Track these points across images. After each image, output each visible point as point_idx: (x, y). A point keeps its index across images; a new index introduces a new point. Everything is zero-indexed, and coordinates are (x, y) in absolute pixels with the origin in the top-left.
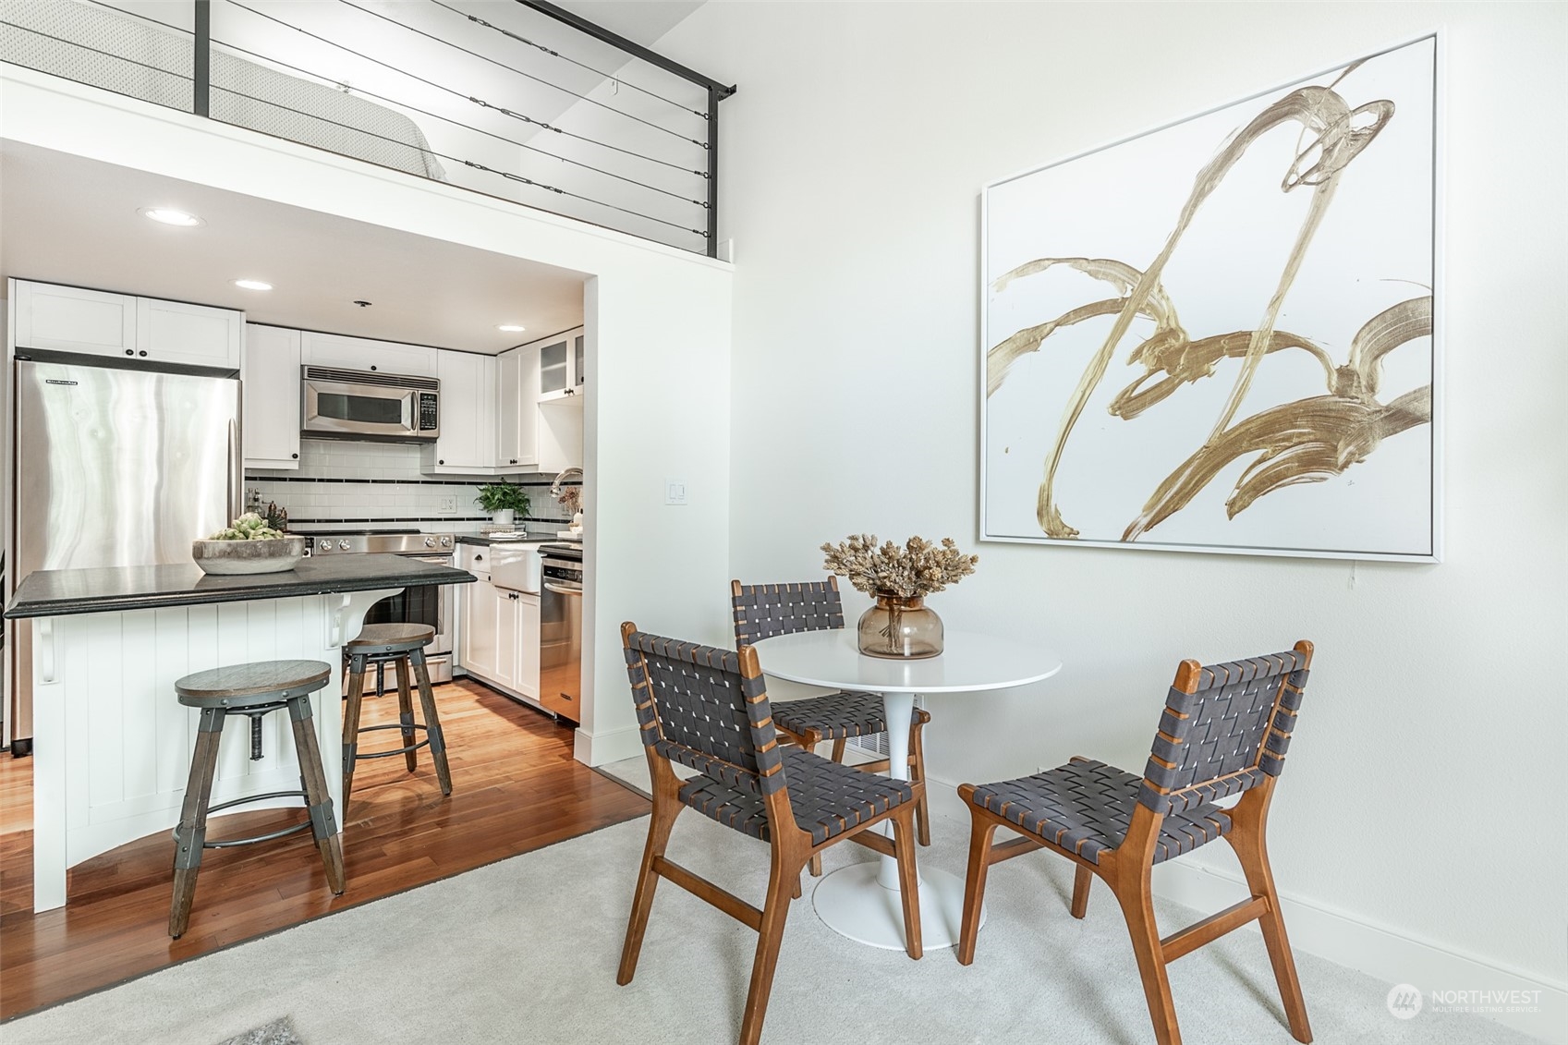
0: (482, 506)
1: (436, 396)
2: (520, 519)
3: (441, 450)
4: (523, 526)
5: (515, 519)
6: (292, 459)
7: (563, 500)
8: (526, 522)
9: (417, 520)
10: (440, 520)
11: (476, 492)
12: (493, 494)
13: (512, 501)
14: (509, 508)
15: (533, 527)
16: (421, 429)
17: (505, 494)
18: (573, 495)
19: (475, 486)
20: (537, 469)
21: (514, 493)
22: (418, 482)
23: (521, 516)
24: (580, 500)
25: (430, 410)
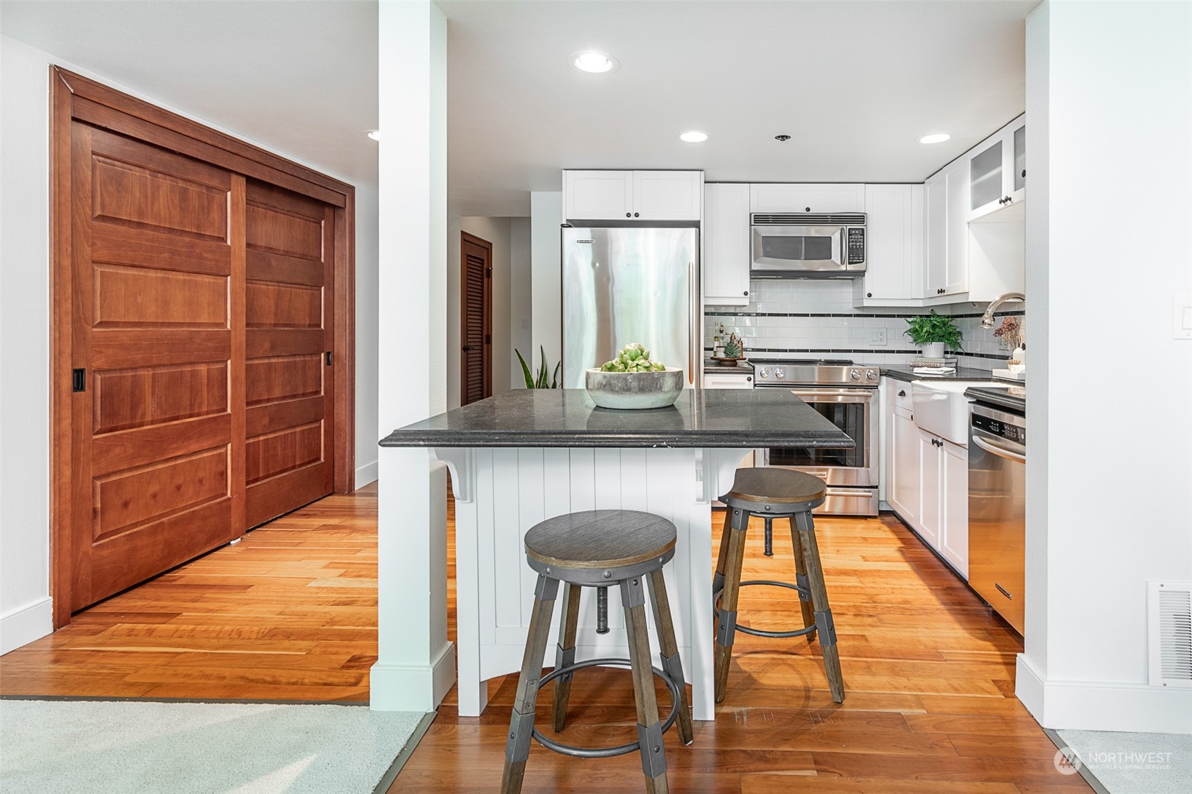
0: (911, 339)
1: (863, 230)
2: (952, 353)
3: (869, 283)
4: (955, 360)
5: (946, 352)
6: (744, 296)
7: (999, 332)
8: (959, 356)
9: (850, 351)
10: (871, 351)
11: (904, 324)
12: (922, 327)
13: (941, 334)
14: (940, 341)
15: (966, 362)
16: (850, 263)
17: (934, 326)
18: (1012, 327)
19: (903, 319)
20: (968, 298)
21: (944, 325)
22: (851, 315)
23: (953, 350)
24: (1021, 332)
25: (858, 244)
